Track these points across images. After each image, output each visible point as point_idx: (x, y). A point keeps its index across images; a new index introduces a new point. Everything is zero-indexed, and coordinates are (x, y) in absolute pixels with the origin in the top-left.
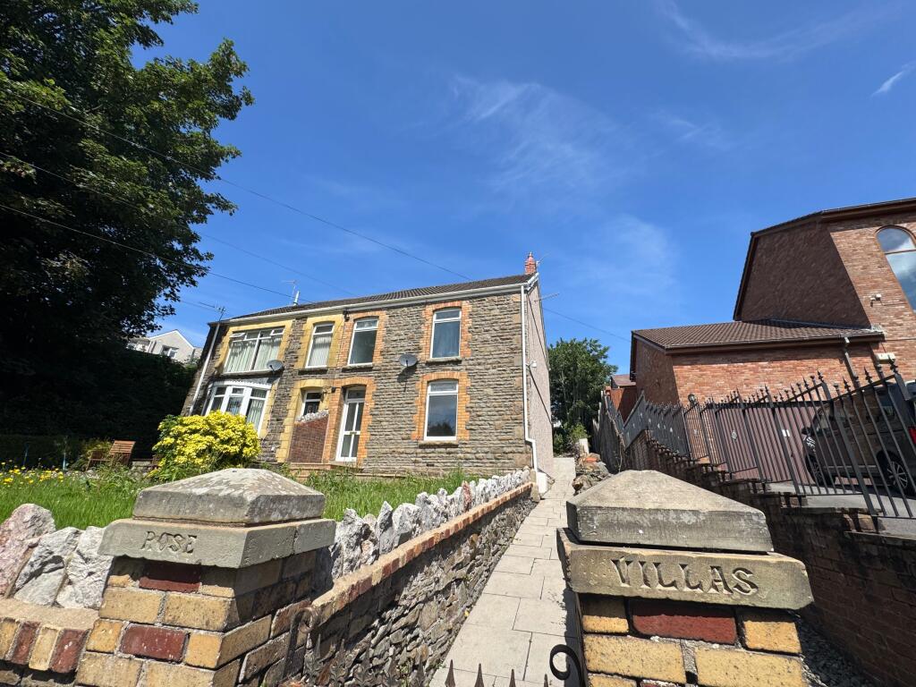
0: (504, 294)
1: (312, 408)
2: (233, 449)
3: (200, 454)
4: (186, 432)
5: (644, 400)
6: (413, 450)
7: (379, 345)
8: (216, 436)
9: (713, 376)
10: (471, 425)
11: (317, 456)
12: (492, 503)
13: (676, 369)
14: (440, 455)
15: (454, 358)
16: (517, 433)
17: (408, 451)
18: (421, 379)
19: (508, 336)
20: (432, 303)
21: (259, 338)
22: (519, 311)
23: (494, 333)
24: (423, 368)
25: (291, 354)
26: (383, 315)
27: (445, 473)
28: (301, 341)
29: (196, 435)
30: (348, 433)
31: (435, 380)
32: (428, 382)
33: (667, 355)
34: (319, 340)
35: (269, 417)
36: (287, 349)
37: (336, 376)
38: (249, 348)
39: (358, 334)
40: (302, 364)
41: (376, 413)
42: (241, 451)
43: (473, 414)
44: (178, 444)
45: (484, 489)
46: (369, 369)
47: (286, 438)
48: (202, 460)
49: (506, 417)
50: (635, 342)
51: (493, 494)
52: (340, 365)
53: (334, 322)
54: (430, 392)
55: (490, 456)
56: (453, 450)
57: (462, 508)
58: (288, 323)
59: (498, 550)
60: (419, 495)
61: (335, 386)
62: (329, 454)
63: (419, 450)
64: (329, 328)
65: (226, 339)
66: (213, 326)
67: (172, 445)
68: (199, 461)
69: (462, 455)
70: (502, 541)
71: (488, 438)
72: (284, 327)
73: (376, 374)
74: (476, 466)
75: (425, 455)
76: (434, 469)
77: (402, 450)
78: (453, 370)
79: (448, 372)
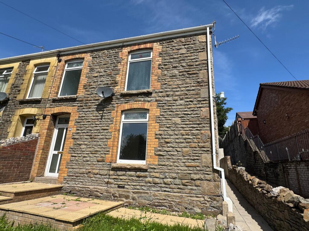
6: (106, 172)
7: (83, 80)
10: (160, 151)
14: (130, 178)
15: (145, 91)
16: (204, 160)
17: (102, 172)
18: (116, 109)
19: (195, 72)
20: (127, 46)
22: (205, 50)
23: (182, 69)
24: (118, 99)
25: (16, 88)
26: (88, 57)
27: (135, 195)
28: (24, 78)
30: (56, 152)
31: (128, 110)
32: (122, 111)
34: (40, 78)
36: (13, 85)
37: (48, 106)
39: (67, 72)
40: (23, 95)
41: (76, 137)
43: (162, 141)
46: (74, 100)
49: (193, 145)
52: (52, 97)
53: (49, 63)
54: (123, 119)
55: (178, 181)
56: (142, 174)
58: (16, 65)
61: (45, 114)
63: (111, 172)
64: (46, 69)
71: (176, 164)
72: (12, 68)
73: (79, 104)
74: (165, 191)
75: (117, 177)
76: (124, 191)
77: (97, 171)
78: (144, 101)
79: (140, 102)
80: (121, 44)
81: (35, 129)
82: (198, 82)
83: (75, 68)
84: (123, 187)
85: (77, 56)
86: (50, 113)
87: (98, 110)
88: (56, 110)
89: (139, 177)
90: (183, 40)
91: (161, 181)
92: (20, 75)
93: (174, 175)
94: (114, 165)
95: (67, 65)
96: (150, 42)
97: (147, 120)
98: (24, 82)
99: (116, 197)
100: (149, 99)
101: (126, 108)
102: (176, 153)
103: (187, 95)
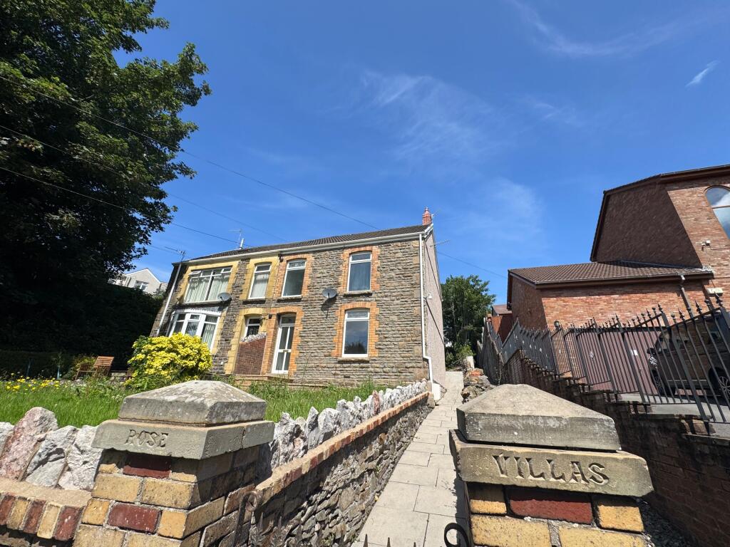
0: (406, 241)
1: (253, 330)
2: (191, 363)
3: (165, 367)
4: (154, 350)
5: (519, 325)
6: (333, 365)
7: (307, 281)
8: (178, 353)
9: (574, 307)
10: (380, 345)
11: (257, 370)
12: (397, 408)
13: (544, 301)
14: (355, 369)
15: (366, 291)
16: (416, 351)
17: (329, 365)
18: (340, 308)
19: (409, 274)
20: (349, 248)
21: (212, 275)
22: (417, 254)
23: (398, 272)
24: (341, 299)
25: (237, 288)
26: (310, 257)
27: (359, 383)
28: (245, 278)
29: (162, 352)
30: (282, 351)
31: (351, 309)
32: (345, 311)
33: (537, 289)
34: (260, 277)
35: (219, 338)
36: (234, 284)
37: (273, 305)
38: (204, 283)
39: (289, 272)
40: (246, 295)
41: (304, 335)
42: (197, 365)
43: (381, 336)
44: (148, 359)
45: (390, 397)
46: (299, 300)
47: (232, 354)
48: (166, 372)
49: (408, 339)
50: (511, 279)
51: (397, 401)
52: (276, 297)
53: (271, 263)
54: (347, 318)
55: (394, 370)
57: (373, 412)
58: (235, 264)
59: (401, 446)
60: (339, 402)
61: (271, 313)
62: (266, 367)
63: (338, 365)
64: (267, 268)
65: (186, 276)
66: (176, 266)
67: (143, 360)
68: (163, 373)
69: (372, 369)
70: (404, 439)
71: (393, 355)
72: (232, 266)
73: (304, 304)
74: (384, 378)
75: (343, 369)
76: (350, 380)
77: (325, 365)
78: (365, 301)
79: (362, 302)
80: (342, 246)
81: (262, 329)
82: (412, 284)
83: (296, 268)
84: (349, 377)
85: (299, 256)
86: (275, 313)
87: (323, 309)
88: (282, 310)
89: (362, 367)
90: (399, 244)
91: (381, 370)
92: (241, 274)
93: (392, 365)
94: (340, 359)
95: (288, 265)
96: (370, 245)
97: (368, 318)
98: (246, 281)
100: (370, 299)
101: (349, 308)
102: (393, 346)
103: (403, 295)
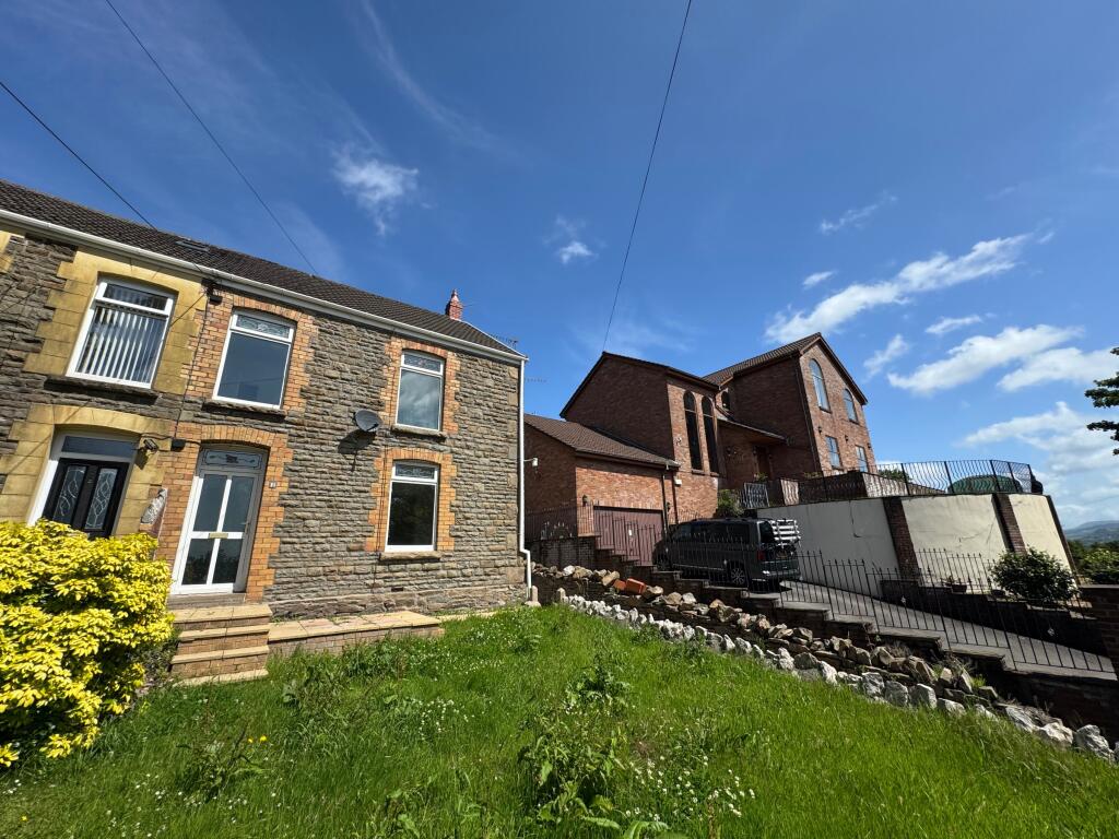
0: (500, 362)
6: (369, 569)
10: (457, 530)
14: (414, 574)
16: (509, 542)
19: (503, 419)
20: (401, 336)
22: (515, 390)
23: (488, 411)
24: (386, 436)
26: (307, 323)
27: (422, 598)
30: (203, 535)
31: (405, 460)
32: (394, 461)
33: (574, 456)
37: (186, 416)
41: (293, 503)
43: (460, 516)
46: (277, 418)
49: (498, 522)
52: (195, 393)
54: (394, 477)
56: (434, 565)
63: (380, 568)
69: (444, 573)
71: (477, 548)
74: (464, 586)
75: (391, 575)
76: (406, 595)
77: (351, 568)
78: (434, 449)
79: (427, 451)
80: (390, 328)
81: (144, 475)
82: (507, 436)
83: (261, 334)
84: (402, 590)
85: (274, 309)
86: (196, 438)
87: (343, 450)
88: (220, 432)
89: (427, 570)
90: (490, 363)
91: (459, 573)
92: (27, 285)
93: (476, 563)
94: (381, 555)
95: (236, 318)
96: (444, 347)
97: (435, 481)
98: (56, 316)
99: (392, 605)
100: (441, 448)
101: (402, 457)
102: (478, 533)
103: (493, 451)
